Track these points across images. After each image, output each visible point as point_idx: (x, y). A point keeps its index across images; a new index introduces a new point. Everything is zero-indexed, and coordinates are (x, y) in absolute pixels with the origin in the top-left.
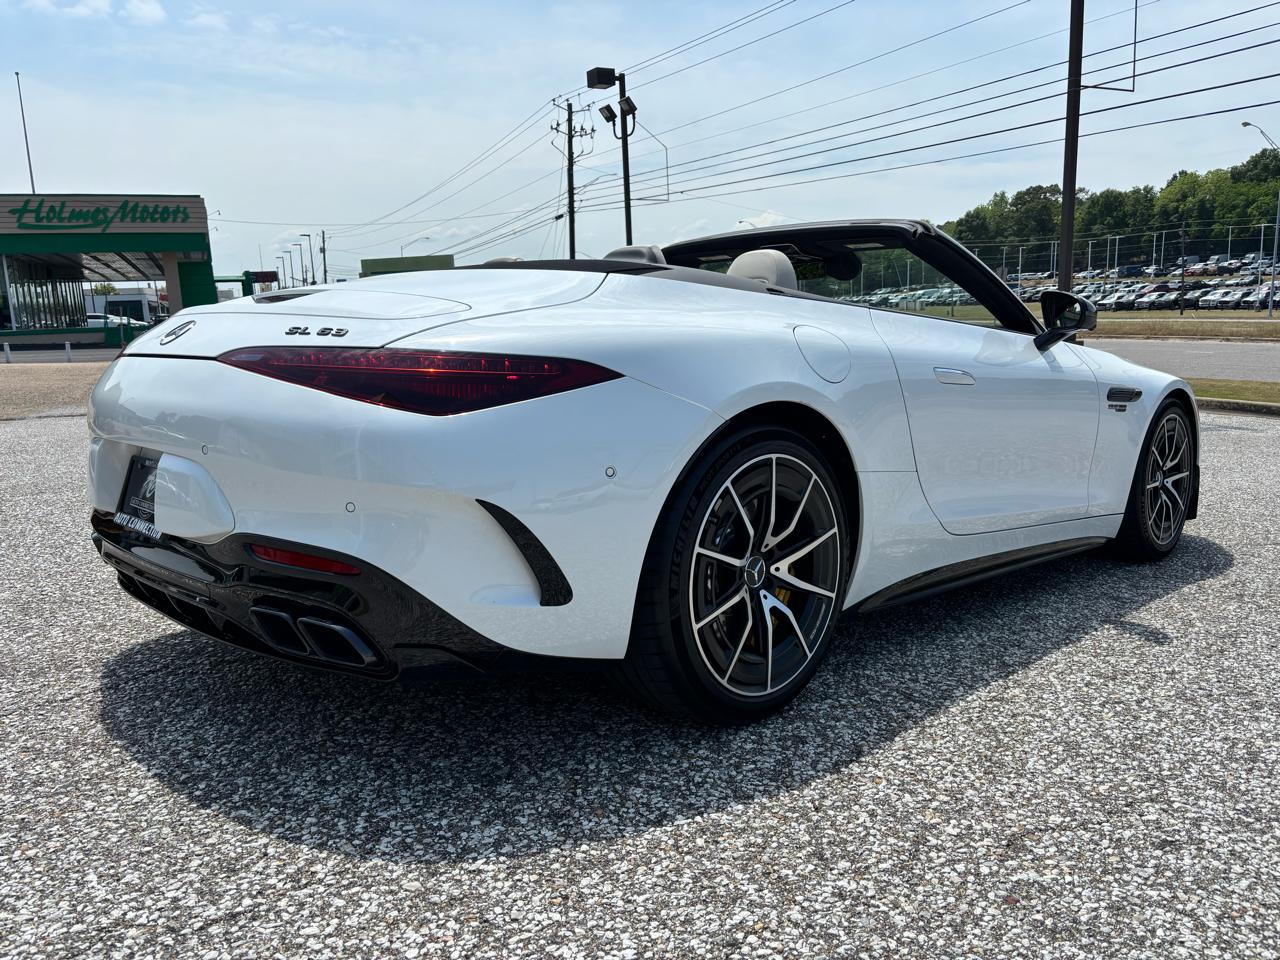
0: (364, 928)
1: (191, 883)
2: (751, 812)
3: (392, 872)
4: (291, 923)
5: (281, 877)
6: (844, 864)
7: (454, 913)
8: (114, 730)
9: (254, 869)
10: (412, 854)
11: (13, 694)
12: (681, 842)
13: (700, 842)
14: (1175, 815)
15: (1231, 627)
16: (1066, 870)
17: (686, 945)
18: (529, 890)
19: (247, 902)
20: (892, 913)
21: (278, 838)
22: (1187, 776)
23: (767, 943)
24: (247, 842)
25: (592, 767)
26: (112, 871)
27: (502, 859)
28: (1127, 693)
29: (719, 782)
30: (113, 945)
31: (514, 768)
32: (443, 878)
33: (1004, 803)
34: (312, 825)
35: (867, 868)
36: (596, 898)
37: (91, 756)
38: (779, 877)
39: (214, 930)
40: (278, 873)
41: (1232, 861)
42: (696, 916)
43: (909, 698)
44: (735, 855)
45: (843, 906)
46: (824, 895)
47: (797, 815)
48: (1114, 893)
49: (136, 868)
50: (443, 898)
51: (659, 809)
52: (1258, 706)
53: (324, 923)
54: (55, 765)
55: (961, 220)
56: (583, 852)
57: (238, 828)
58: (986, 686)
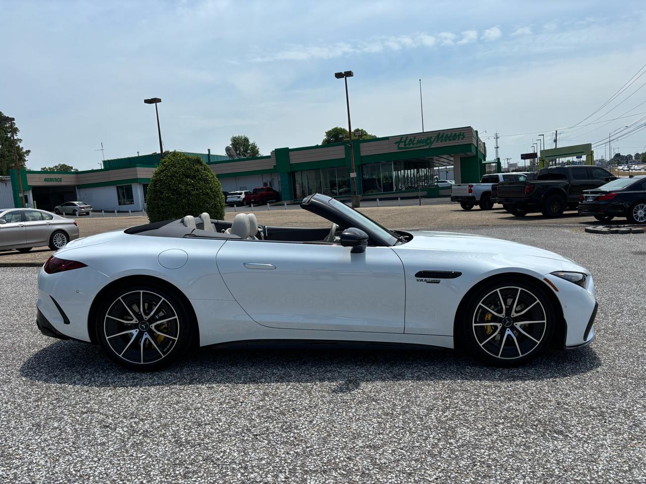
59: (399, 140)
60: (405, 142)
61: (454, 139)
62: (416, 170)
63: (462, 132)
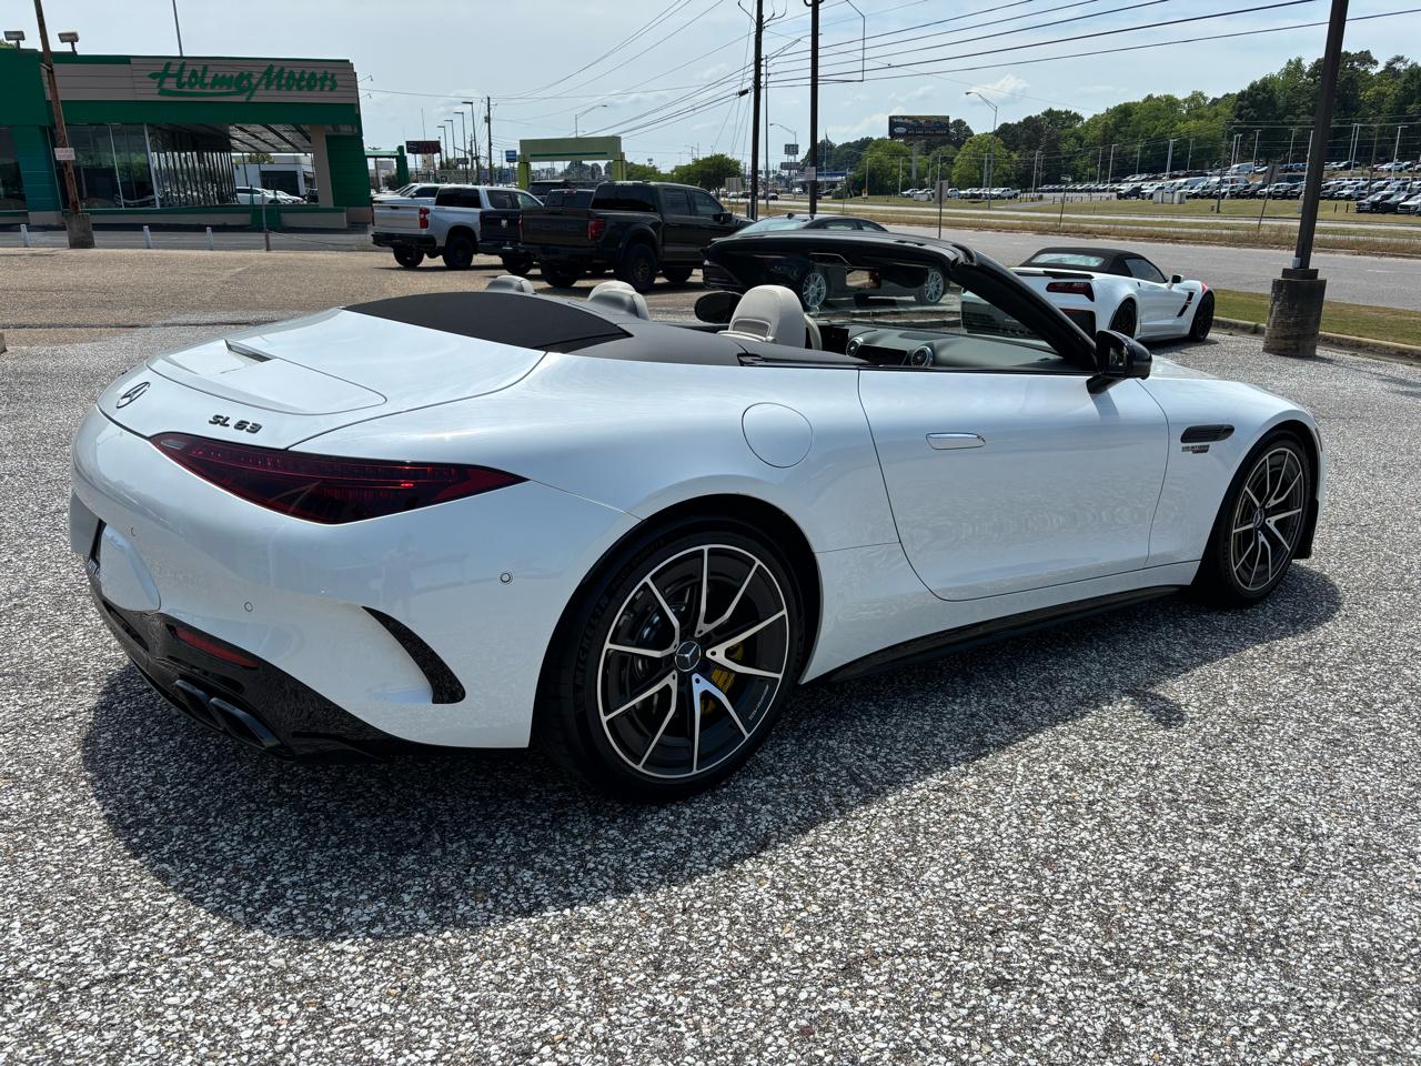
0: (218, 1003)
1: (95, 938)
2: (619, 910)
3: (266, 945)
4: (160, 990)
5: (171, 941)
6: (675, 977)
7: (299, 996)
8: (90, 760)
9: (151, 930)
10: (291, 928)
11: (18, 708)
12: (537, 937)
13: (555, 938)
14: (1034, 948)
15: (1265, 708)
16: (882, 1003)
17: (485, 1050)
18: (376, 977)
19: (133, 964)
20: (687, 1035)
21: (185, 897)
22: (1078, 903)
23: (557, 1055)
24: (157, 900)
25: (499, 842)
26: (34, 920)
27: (369, 940)
28: (1086, 791)
29: (609, 870)
30: (9, 998)
31: (428, 837)
32: (307, 957)
33: (870, 920)
34: (219, 886)
35: (694, 983)
36: (430, 992)
37: (60, 788)
38: (607, 985)
39: (96, 990)
40: (171, 936)
41: (1054, 1011)
42: (510, 1020)
43: (854, 779)
44: (579, 957)
45: (647, 1023)
46: (638, 1009)
47: (662, 915)
48: (911, 1034)
49: (56, 918)
50: (298, 978)
51: (536, 897)
52: (1216, 820)
53: (187, 994)
54: (26, 796)
55: (1243, 93)
56: (444, 940)
57: (155, 883)
58: (943, 771)
59: (162, 68)
60: (179, 76)
61: (311, 88)
62: (195, 153)
63: (330, 71)
